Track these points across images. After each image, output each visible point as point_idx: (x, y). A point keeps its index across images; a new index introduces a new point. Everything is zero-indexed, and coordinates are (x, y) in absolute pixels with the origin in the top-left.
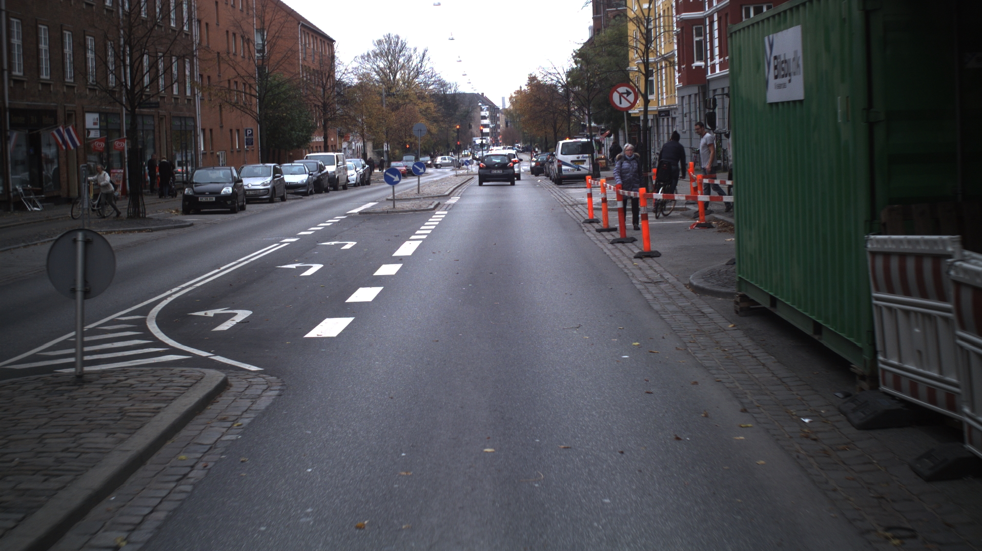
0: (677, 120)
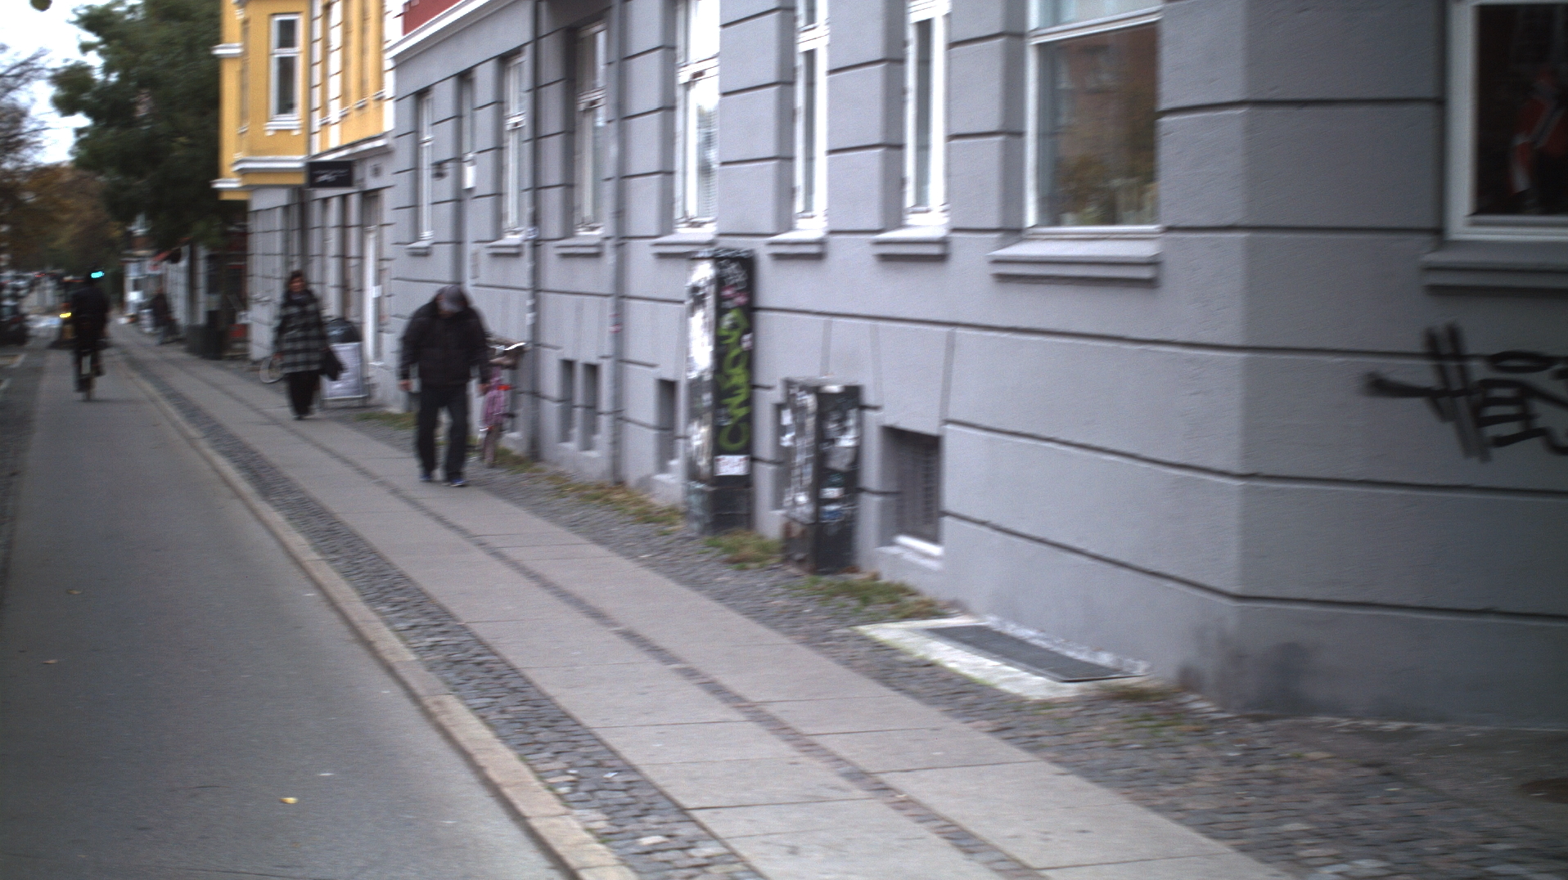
0: (389, 200)
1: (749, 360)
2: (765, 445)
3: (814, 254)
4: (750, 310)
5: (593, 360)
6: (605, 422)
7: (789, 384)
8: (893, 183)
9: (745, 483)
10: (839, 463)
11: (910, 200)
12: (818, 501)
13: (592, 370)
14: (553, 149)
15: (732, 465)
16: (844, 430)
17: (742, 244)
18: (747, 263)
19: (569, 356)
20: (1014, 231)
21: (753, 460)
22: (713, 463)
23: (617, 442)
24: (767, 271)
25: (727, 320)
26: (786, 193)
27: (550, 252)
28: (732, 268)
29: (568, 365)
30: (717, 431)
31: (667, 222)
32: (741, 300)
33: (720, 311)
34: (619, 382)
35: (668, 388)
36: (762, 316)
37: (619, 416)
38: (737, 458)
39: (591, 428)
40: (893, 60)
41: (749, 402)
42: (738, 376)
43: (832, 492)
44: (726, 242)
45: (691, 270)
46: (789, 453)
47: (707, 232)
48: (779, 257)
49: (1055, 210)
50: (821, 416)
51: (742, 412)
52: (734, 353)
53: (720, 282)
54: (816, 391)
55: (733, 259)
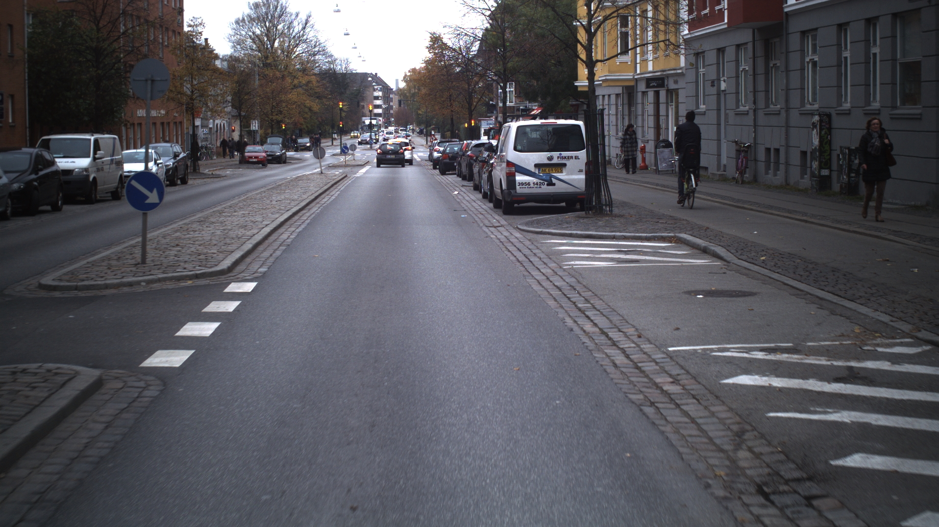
0: (682, 93)
1: (830, 143)
2: (835, 166)
3: (848, 113)
4: (830, 129)
5: (777, 147)
6: (782, 167)
7: (841, 147)
8: (867, 94)
9: (829, 177)
10: (855, 167)
11: (872, 99)
12: (849, 177)
13: (777, 151)
14: (761, 79)
15: (825, 172)
16: (856, 159)
17: (827, 111)
18: (829, 116)
19: (768, 146)
20: (894, 107)
21: (831, 171)
22: (819, 172)
23: (787, 172)
24: (834, 118)
25: (823, 132)
26: (840, 96)
27: (760, 114)
28: (825, 117)
29: (768, 150)
30: (820, 163)
31: (803, 104)
32: (827, 126)
33: (821, 129)
34: (787, 153)
35: (804, 153)
36: (833, 131)
37: (787, 164)
38: (827, 170)
39: (777, 169)
40: (867, 63)
41: (830, 155)
42: (827, 147)
43: (853, 175)
44: (822, 110)
45: (812, 118)
46: (841, 166)
47: (816, 106)
48: (837, 114)
49: (903, 103)
50: (850, 155)
51: (828, 157)
52: (825, 141)
53: (821, 121)
54: (849, 149)
55: (824, 115)
